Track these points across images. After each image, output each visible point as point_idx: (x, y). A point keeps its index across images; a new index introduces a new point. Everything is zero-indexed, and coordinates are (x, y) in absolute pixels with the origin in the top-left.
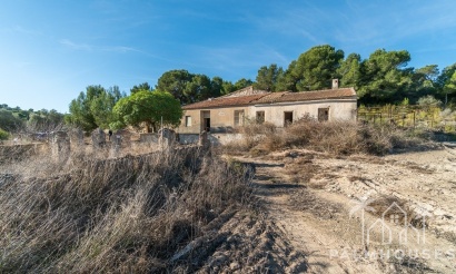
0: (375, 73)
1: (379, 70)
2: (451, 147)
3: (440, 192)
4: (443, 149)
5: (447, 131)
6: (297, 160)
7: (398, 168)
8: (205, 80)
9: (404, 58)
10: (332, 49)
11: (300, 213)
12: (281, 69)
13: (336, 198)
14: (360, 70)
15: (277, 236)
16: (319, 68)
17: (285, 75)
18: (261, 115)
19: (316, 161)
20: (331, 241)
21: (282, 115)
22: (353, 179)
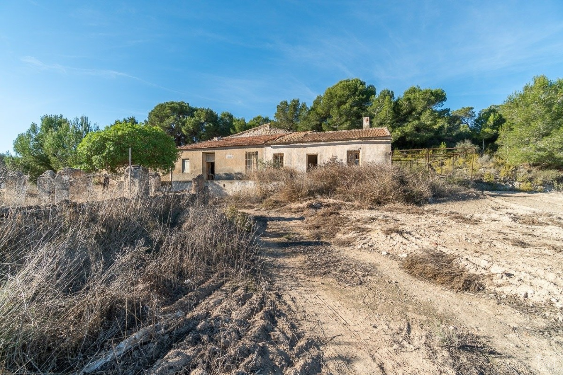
0: (410, 113)
1: (413, 109)
2: (493, 196)
3: (492, 245)
4: (485, 198)
5: (486, 179)
6: (321, 212)
7: (439, 218)
8: (211, 116)
9: (440, 97)
10: (363, 84)
11: (318, 280)
12: (304, 105)
13: (367, 257)
14: (394, 109)
15: (281, 314)
16: (347, 106)
17: (309, 112)
18: (278, 158)
19: (344, 213)
20: (361, 318)
21: (305, 159)
22: (388, 232)
